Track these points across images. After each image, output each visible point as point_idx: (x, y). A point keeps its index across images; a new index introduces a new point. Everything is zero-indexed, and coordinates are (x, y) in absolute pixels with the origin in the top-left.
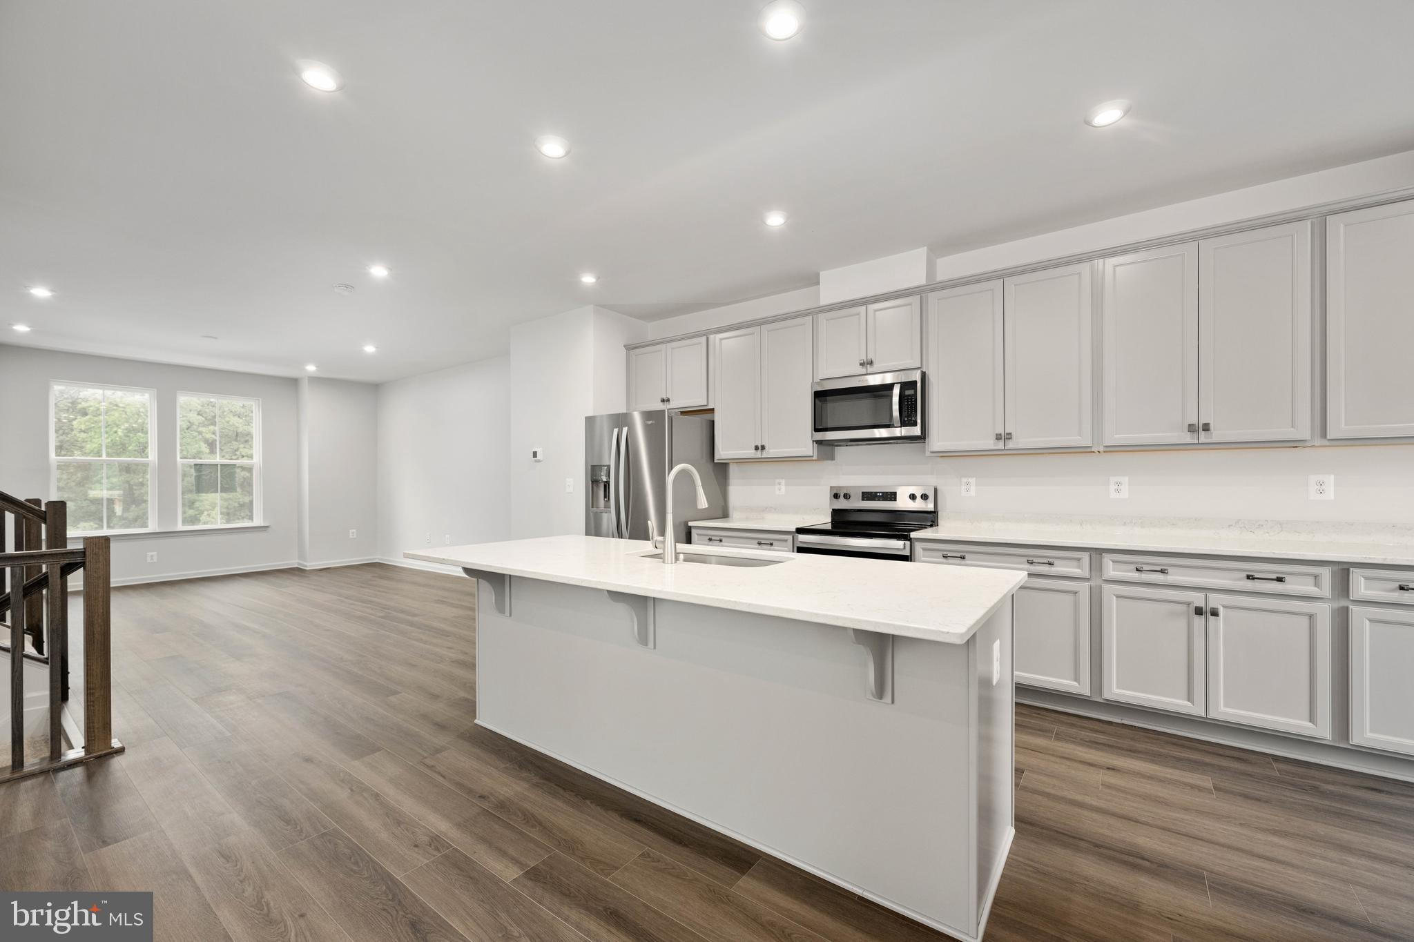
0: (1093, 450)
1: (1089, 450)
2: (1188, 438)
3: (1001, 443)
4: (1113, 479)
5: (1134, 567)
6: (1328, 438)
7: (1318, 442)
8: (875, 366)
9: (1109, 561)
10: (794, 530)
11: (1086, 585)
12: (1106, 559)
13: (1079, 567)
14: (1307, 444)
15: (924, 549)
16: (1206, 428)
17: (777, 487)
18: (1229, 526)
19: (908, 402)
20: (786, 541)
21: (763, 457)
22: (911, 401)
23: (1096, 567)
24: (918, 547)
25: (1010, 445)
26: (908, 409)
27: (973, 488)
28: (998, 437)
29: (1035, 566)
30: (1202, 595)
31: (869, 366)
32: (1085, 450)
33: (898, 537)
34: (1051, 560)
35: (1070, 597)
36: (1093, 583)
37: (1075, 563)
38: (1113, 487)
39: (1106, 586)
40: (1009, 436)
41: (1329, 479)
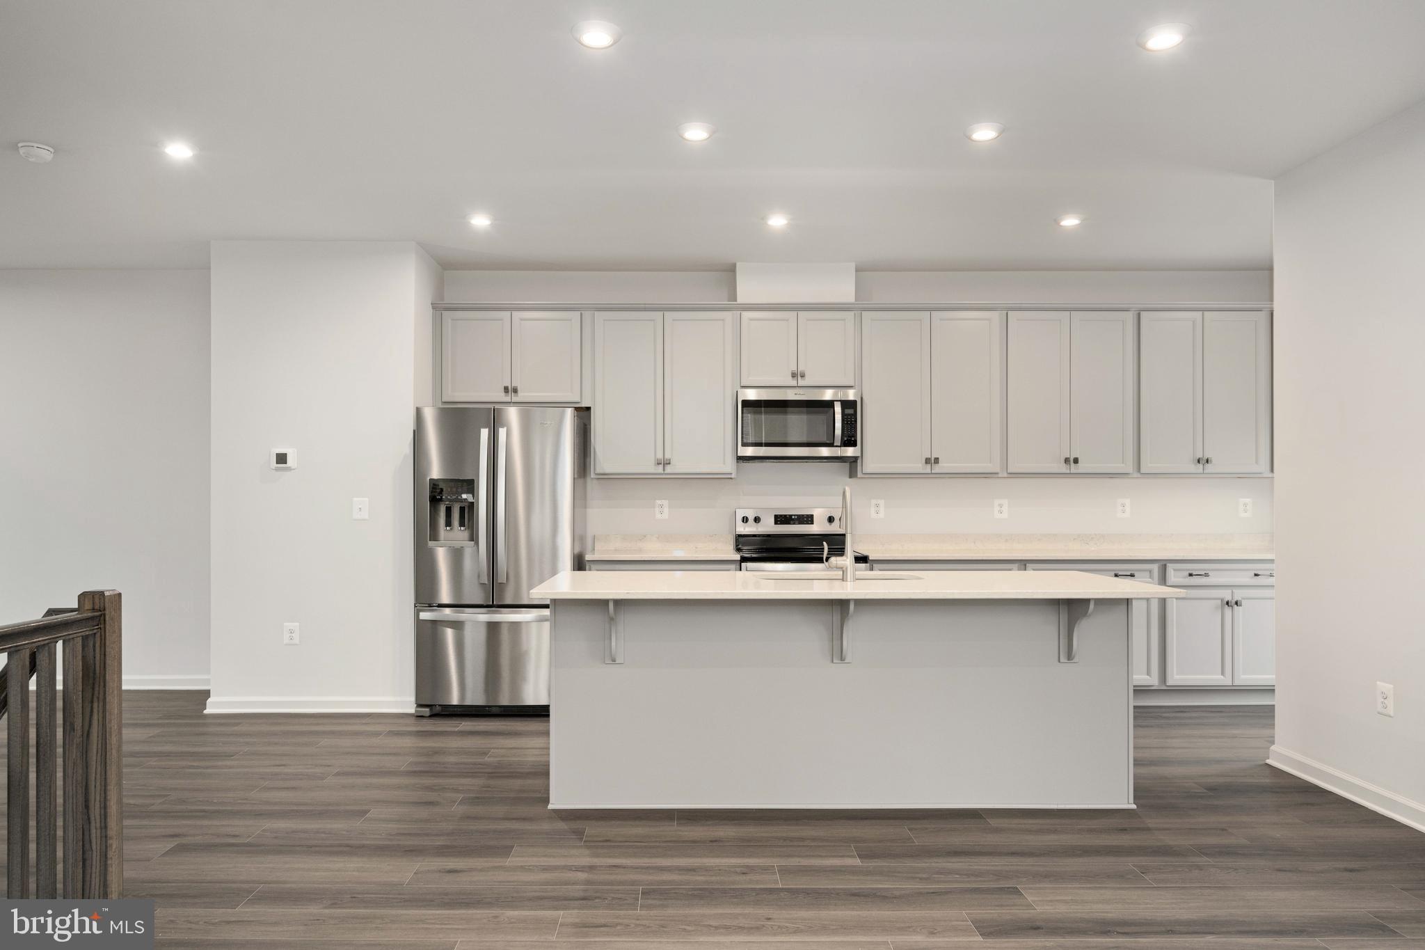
0: (1000, 476)
1: (997, 476)
2: (1063, 468)
4: (997, 502)
6: (1142, 472)
10: (739, 559)
14: (1127, 476)
16: (1076, 461)
17: (657, 509)
18: (1074, 539)
19: (848, 421)
21: (666, 472)
22: (851, 421)
31: (800, 378)
38: (997, 509)
41: (1127, 502)
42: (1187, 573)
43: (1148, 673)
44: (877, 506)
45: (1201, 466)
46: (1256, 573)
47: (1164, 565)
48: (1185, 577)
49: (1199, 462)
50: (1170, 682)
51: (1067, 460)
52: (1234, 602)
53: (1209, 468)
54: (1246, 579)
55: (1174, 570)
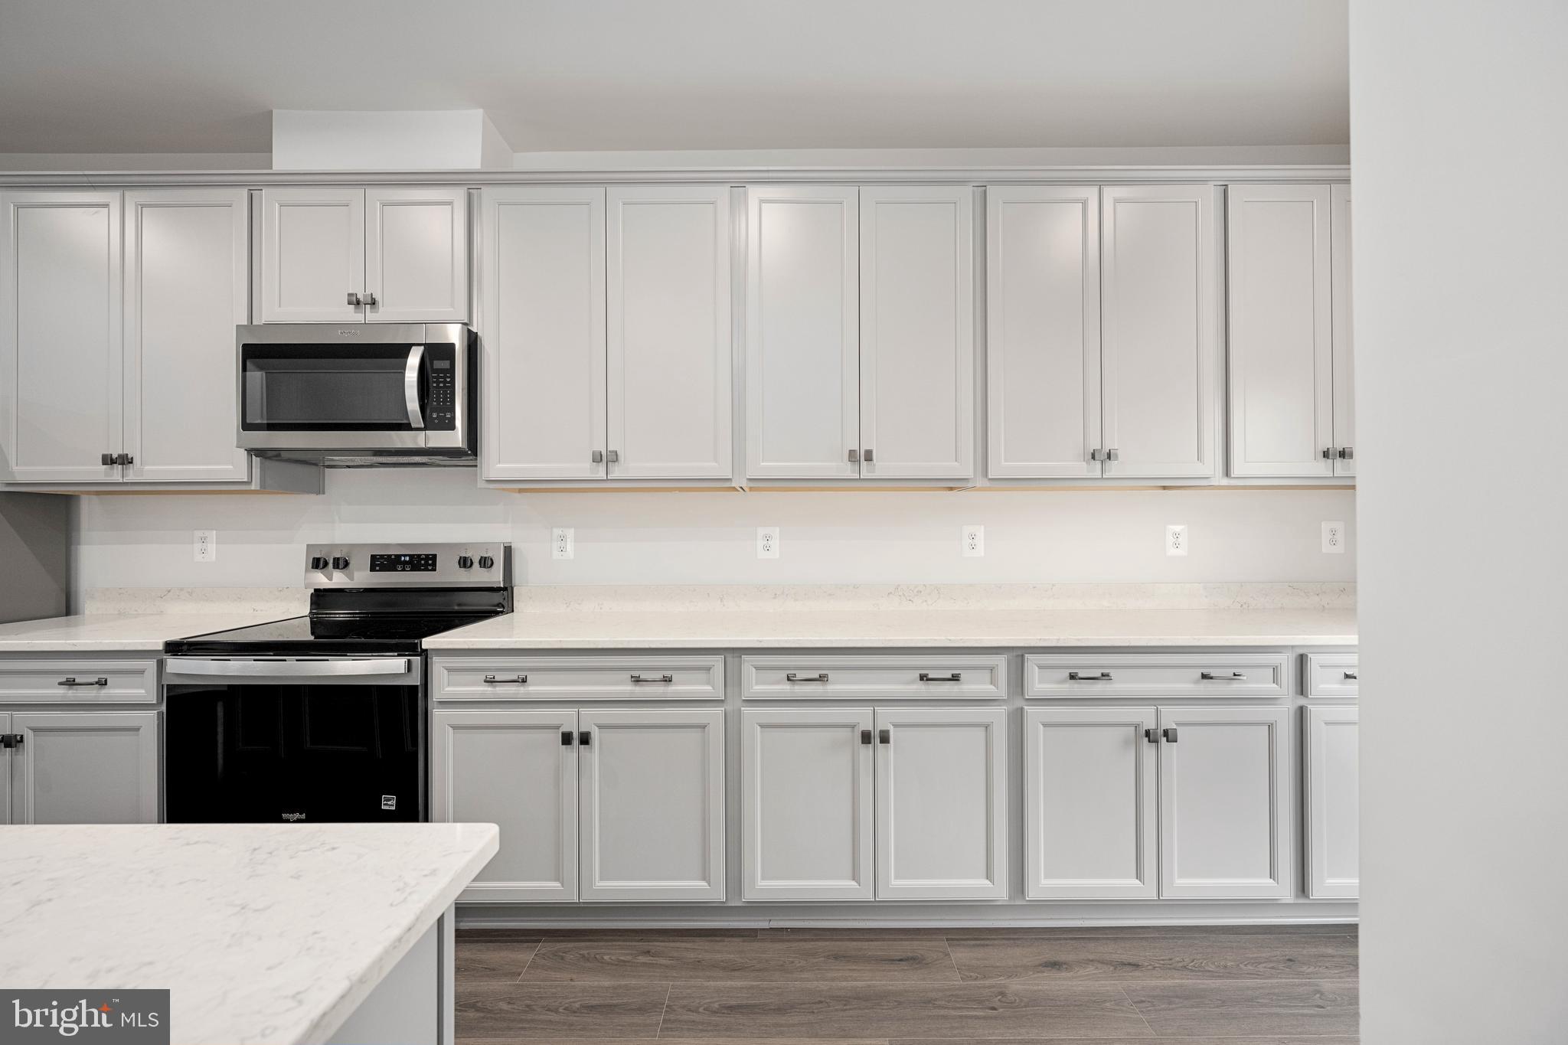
0: (733, 485)
1: (727, 485)
2: (848, 471)
3: (602, 468)
4: (761, 531)
5: (783, 675)
6: (990, 477)
7: (980, 482)
8: (381, 309)
9: (751, 667)
10: (161, 647)
11: (719, 711)
12: (746, 664)
13: (708, 683)
14: (970, 485)
15: (449, 670)
16: (869, 456)
17: (198, 546)
18: (891, 593)
19: (438, 383)
20: (142, 672)
22: (445, 382)
23: (732, 680)
24: (438, 665)
25: (617, 472)
26: (438, 398)
27: (570, 546)
28: (597, 458)
29: (642, 685)
30: (867, 710)
31: (368, 306)
32: (720, 485)
33: (400, 650)
34: (668, 674)
35: (694, 735)
36: (729, 708)
37: (702, 675)
38: (760, 543)
39: (747, 710)
40: (613, 458)
41: (980, 532)
42: (1066, 673)
43: (989, 876)
44: (562, 539)
45: (1098, 464)
46: (1206, 671)
47: (1018, 656)
48: (1062, 682)
49: (1093, 457)
50: (1033, 893)
51: (852, 454)
52: (1160, 732)
53: (1114, 469)
54: (1185, 684)
55: (1040, 667)
